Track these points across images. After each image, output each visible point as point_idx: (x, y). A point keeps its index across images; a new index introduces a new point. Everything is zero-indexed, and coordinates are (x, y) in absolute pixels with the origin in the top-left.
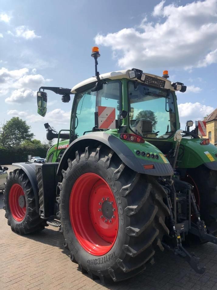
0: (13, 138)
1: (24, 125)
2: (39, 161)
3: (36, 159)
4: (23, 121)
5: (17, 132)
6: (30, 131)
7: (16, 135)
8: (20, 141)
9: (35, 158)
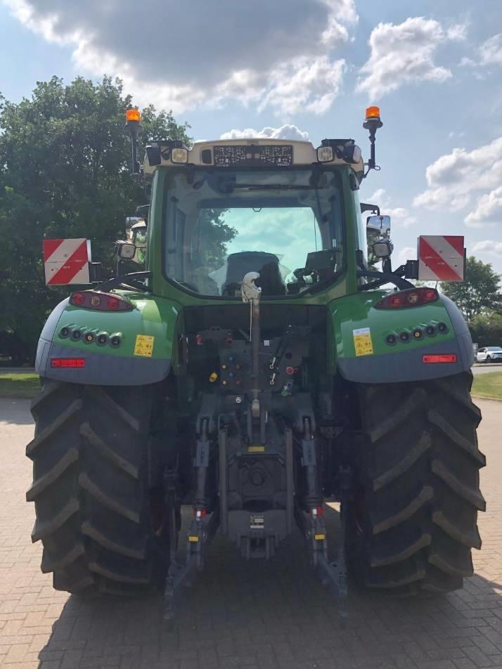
0: (464, 305)
1: (486, 272)
2: (496, 356)
3: (490, 353)
4: (485, 264)
5: (471, 290)
6: (500, 287)
7: (468, 299)
8: (479, 312)
9: (489, 350)
